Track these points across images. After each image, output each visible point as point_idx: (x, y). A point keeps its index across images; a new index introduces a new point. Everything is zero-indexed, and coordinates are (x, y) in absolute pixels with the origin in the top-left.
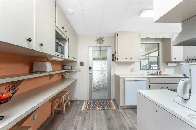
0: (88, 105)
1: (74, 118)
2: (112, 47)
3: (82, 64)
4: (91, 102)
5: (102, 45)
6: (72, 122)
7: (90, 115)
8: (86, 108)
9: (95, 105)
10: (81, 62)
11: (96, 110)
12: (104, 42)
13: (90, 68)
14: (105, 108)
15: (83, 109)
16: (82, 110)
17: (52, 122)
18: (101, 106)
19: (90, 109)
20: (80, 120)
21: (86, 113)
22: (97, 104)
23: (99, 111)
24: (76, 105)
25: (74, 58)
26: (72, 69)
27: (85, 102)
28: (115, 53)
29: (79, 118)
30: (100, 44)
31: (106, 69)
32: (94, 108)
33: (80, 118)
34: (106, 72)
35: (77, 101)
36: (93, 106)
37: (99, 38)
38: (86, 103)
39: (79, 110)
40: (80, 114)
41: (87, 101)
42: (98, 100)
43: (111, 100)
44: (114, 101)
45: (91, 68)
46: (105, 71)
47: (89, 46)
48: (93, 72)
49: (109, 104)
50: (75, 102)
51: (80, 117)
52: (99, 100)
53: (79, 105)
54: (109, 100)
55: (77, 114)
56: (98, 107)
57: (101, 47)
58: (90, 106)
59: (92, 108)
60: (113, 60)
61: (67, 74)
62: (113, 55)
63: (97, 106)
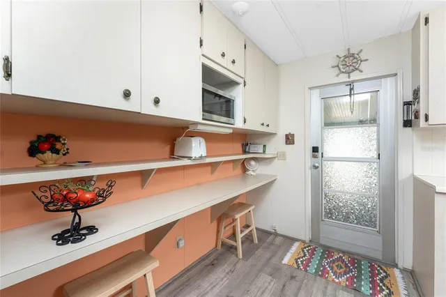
0: (305, 255)
1: (257, 276)
2: (399, 76)
3: (289, 139)
4: (314, 249)
5: (355, 76)
6: (250, 284)
7: (299, 289)
8: (297, 262)
9: (325, 262)
10: (286, 135)
11: (324, 280)
12: (363, 66)
13: (315, 150)
14: (361, 286)
15: (286, 260)
16: (283, 262)
17: (213, 265)
18: (345, 273)
19: (306, 271)
20: (270, 287)
21: (293, 277)
22: (333, 262)
23: (335, 290)
24: (271, 244)
25: (263, 124)
26: (264, 152)
27: (297, 244)
28: (416, 93)
29: (269, 283)
30: (349, 73)
31: (376, 156)
32: (321, 273)
33: (272, 283)
34: (375, 165)
35: (276, 234)
36: (320, 264)
37: (346, 57)
38: (298, 247)
39: (274, 261)
40: (276, 271)
41: (304, 242)
42: (339, 251)
43: (396, 266)
44: (411, 274)
45: (317, 152)
46: (369, 161)
47: (310, 88)
48: (325, 163)
49: (382, 280)
50: (272, 237)
51: (271, 281)
52: (344, 252)
53: (280, 246)
54: (386, 265)
55: (268, 270)
56: (335, 273)
57: (353, 82)
58: (309, 261)
59: (312, 269)
60: (407, 124)
61: (253, 163)
62: (407, 104)
63: (332, 269)
